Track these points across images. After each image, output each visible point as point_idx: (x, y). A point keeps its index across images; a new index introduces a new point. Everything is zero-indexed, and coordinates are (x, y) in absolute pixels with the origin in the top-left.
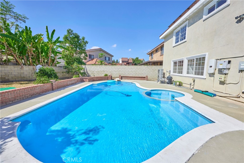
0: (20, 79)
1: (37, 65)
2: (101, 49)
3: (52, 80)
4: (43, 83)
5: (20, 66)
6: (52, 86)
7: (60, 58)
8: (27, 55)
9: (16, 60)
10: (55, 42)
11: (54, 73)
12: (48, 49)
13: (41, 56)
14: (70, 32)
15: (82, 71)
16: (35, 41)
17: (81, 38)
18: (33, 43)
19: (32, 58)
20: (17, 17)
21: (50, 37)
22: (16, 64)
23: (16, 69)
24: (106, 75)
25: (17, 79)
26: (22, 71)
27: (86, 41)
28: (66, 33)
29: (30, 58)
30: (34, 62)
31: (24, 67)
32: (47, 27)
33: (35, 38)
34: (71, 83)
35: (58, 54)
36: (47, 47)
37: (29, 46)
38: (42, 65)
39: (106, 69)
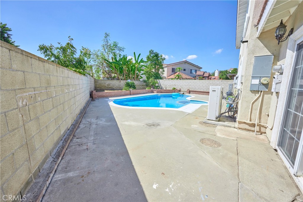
0: (119, 89)
1: (128, 79)
2: (186, 61)
3: (131, 89)
4: (126, 90)
5: (119, 81)
6: (130, 92)
7: (143, 74)
8: (123, 73)
9: (118, 76)
10: (140, 62)
11: (133, 85)
12: (135, 68)
13: (131, 73)
14: (151, 52)
15: (157, 85)
16: (128, 64)
17: (160, 55)
18: (127, 65)
19: (126, 75)
20: (120, 49)
21: (137, 60)
22: (118, 80)
23: (117, 82)
24: (174, 89)
25: (117, 89)
26: (120, 84)
27: (164, 58)
28: (148, 54)
29: (125, 75)
30: (127, 78)
31: (121, 81)
32: (134, 53)
33: (127, 62)
34: (143, 92)
35: (141, 71)
36: (135, 66)
37: (124, 67)
38: (131, 80)
39: (177, 83)
